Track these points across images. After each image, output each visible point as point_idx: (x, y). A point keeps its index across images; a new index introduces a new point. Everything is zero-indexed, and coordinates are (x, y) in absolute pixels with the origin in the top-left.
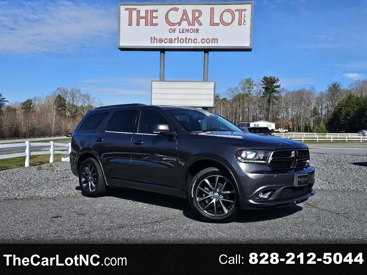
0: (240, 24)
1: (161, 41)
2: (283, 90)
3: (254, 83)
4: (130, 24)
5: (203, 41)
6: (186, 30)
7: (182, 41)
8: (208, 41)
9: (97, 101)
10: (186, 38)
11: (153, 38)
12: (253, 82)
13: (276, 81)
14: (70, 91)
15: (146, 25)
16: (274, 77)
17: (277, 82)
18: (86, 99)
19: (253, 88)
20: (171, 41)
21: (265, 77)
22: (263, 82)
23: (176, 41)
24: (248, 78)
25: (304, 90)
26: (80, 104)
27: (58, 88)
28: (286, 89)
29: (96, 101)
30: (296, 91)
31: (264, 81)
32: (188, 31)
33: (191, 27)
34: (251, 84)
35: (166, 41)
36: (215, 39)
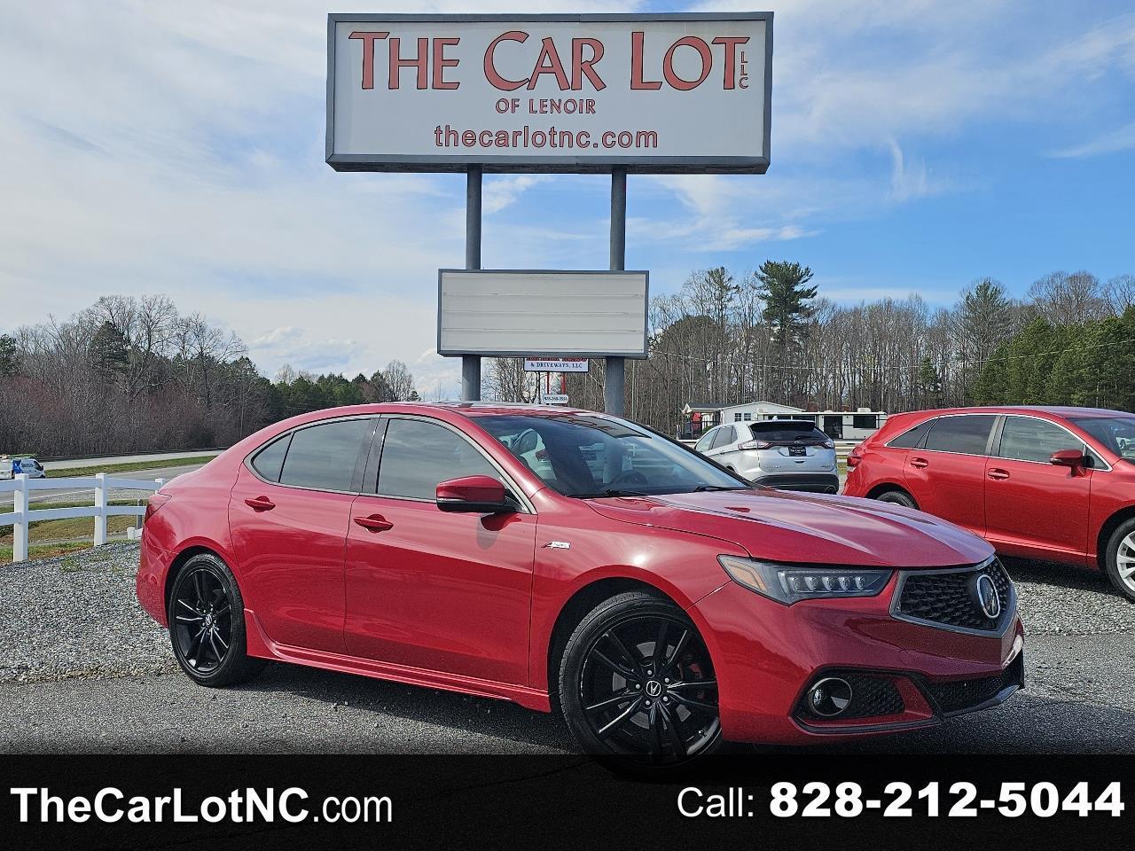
0: (729, 84)
1: (469, 138)
2: (824, 303)
3: (733, 284)
4: (368, 83)
5: (609, 140)
6: (552, 105)
7: (539, 139)
8: (625, 140)
9: (226, 340)
10: (552, 132)
11: (443, 129)
12: (730, 279)
13: (802, 276)
14: (139, 309)
15: (421, 85)
16: (795, 263)
17: (805, 281)
18: (191, 335)
20: (502, 138)
21: (767, 263)
22: (762, 279)
23: (520, 139)
24: (717, 267)
27: (102, 300)
28: (832, 300)
29: (223, 341)
30: (865, 305)
31: (765, 275)
32: (559, 107)
33: (569, 94)
34: (724, 288)
35: (486, 139)
36: (647, 134)
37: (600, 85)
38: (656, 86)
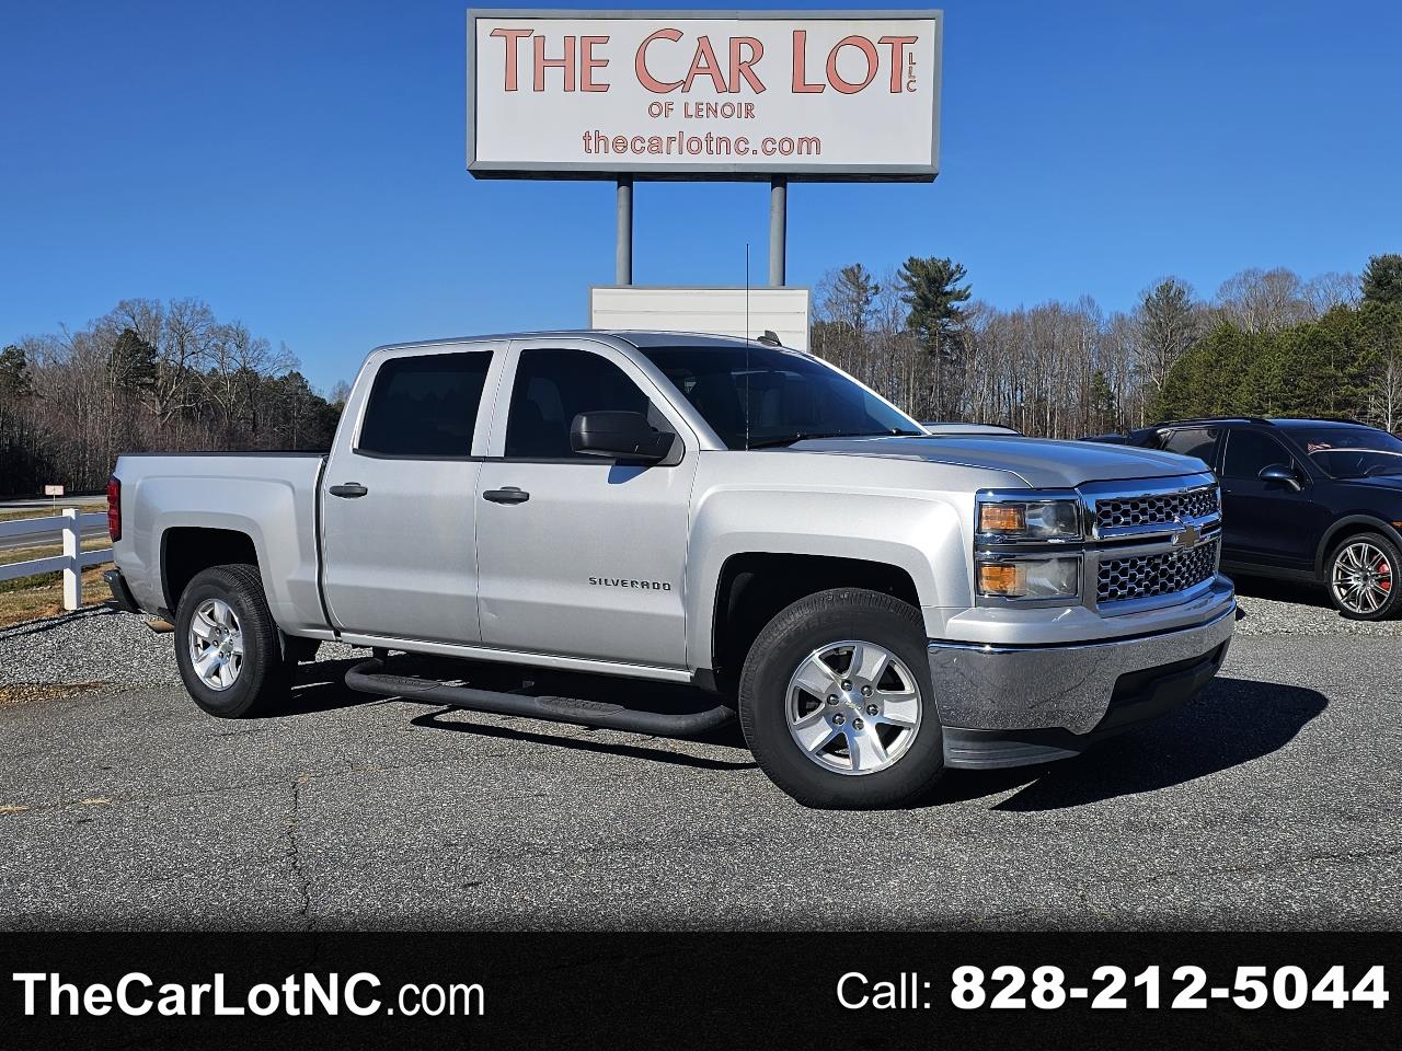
0: (896, 88)
1: (620, 144)
2: (981, 307)
3: (871, 283)
4: (511, 85)
5: (770, 146)
6: (708, 109)
7: (694, 146)
8: (786, 146)
9: (274, 352)
10: (709, 138)
11: (592, 134)
12: (868, 277)
13: (952, 275)
14: (168, 314)
15: (568, 88)
16: (944, 258)
17: (956, 280)
18: (231, 346)
19: (867, 302)
20: (655, 145)
21: (911, 260)
22: (906, 279)
23: (675, 145)
24: (852, 264)
25: (1055, 309)
26: (206, 366)
28: (990, 303)
29: (270, 353)
30: (1026, 310)
31: (908, 273)
32: (716, 111)
33: (726, 97)
34: (862, 288)
35: (638, 145)
36: (809, 141)
37: (759, 88)
38: (820, 89)
